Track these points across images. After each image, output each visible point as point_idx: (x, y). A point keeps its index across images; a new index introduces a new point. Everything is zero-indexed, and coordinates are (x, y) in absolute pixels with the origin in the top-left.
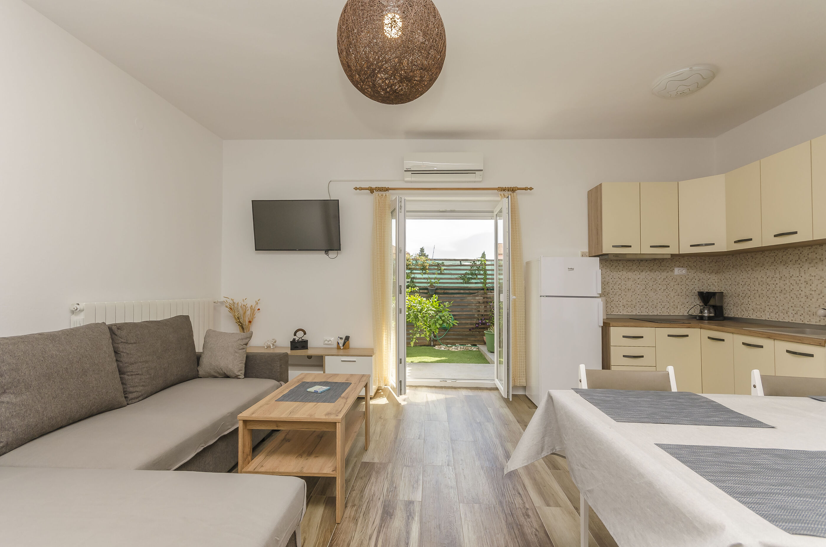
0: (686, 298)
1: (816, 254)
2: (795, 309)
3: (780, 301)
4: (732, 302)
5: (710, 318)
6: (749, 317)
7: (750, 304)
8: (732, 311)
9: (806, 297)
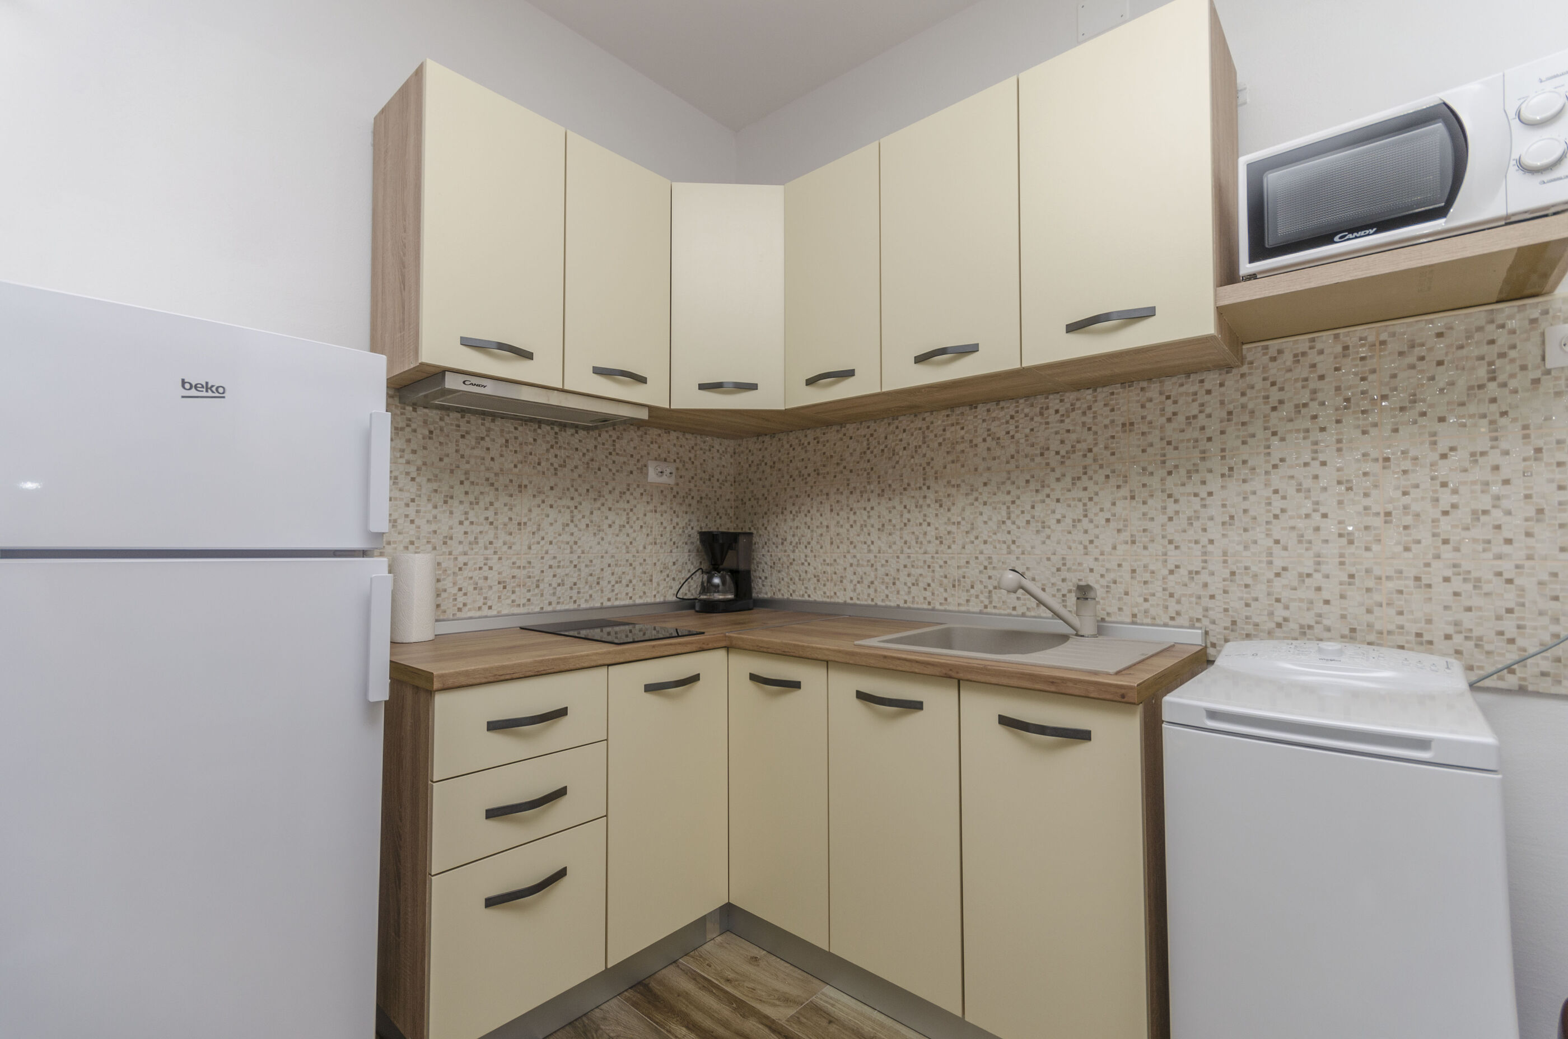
0: (671, 552)
1: (962, 428)
2: (913, 571)
3: (879, 552)
4: (767, 559)
5: (727, 606)
6: (806, 598)
7: (809, 564)
8: (768, 583)
9: (938, 542)
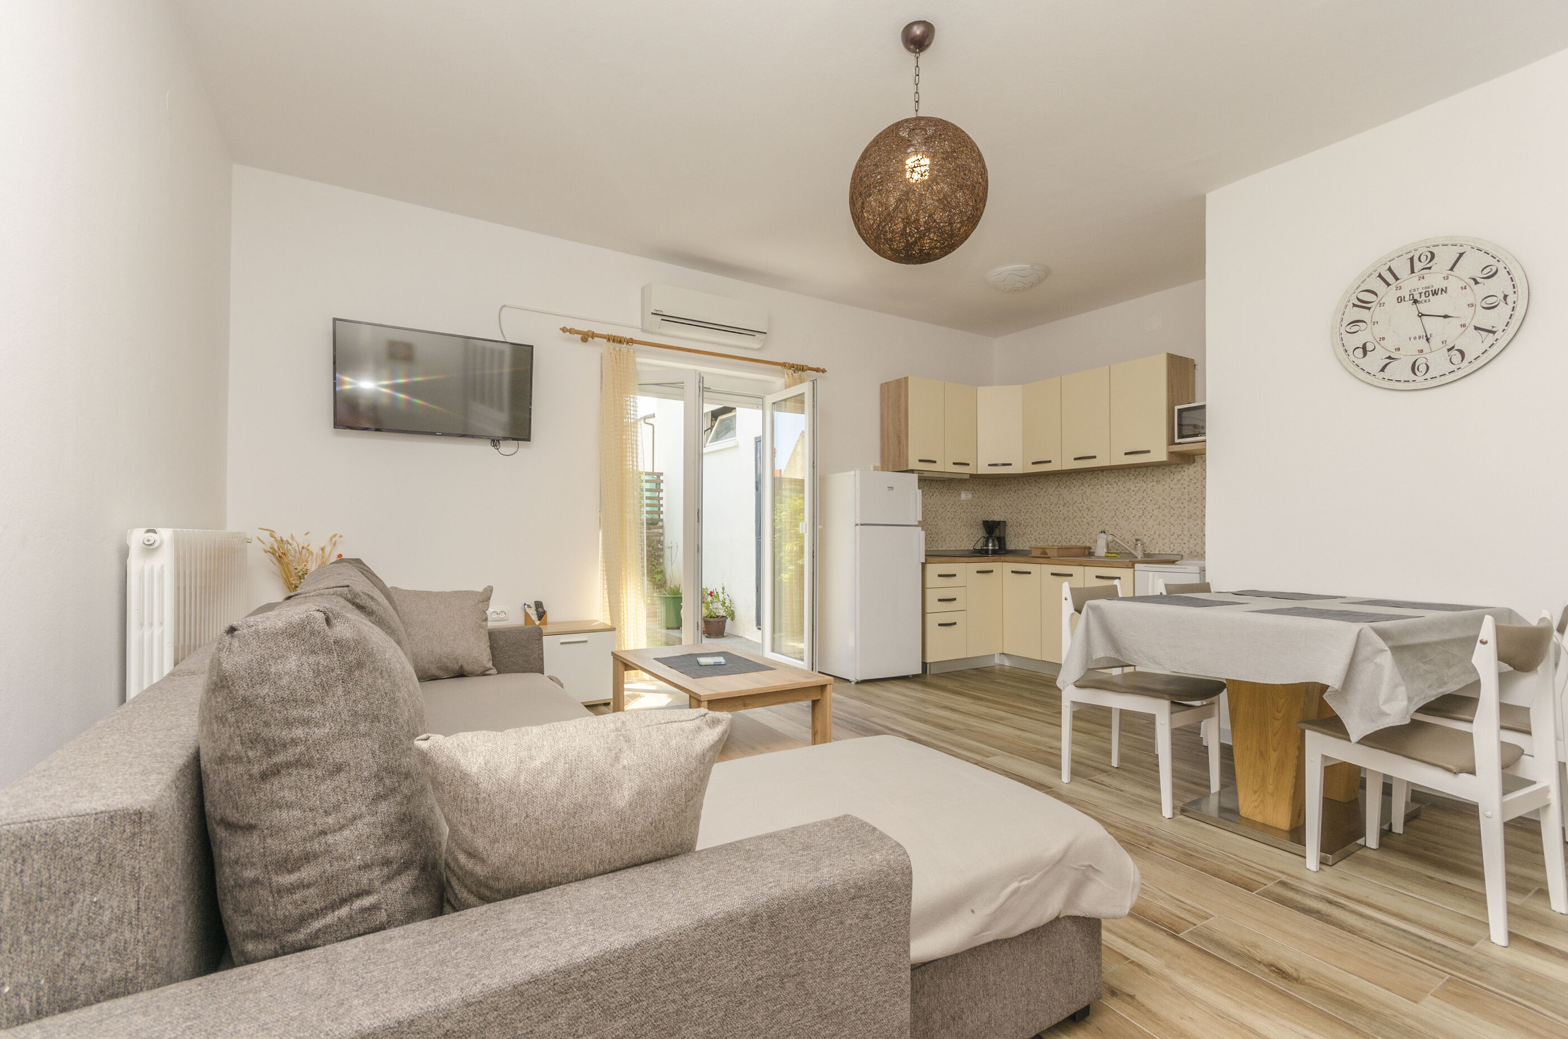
0: (970, 528)
5: (995, 552)
8: (1013, 542)
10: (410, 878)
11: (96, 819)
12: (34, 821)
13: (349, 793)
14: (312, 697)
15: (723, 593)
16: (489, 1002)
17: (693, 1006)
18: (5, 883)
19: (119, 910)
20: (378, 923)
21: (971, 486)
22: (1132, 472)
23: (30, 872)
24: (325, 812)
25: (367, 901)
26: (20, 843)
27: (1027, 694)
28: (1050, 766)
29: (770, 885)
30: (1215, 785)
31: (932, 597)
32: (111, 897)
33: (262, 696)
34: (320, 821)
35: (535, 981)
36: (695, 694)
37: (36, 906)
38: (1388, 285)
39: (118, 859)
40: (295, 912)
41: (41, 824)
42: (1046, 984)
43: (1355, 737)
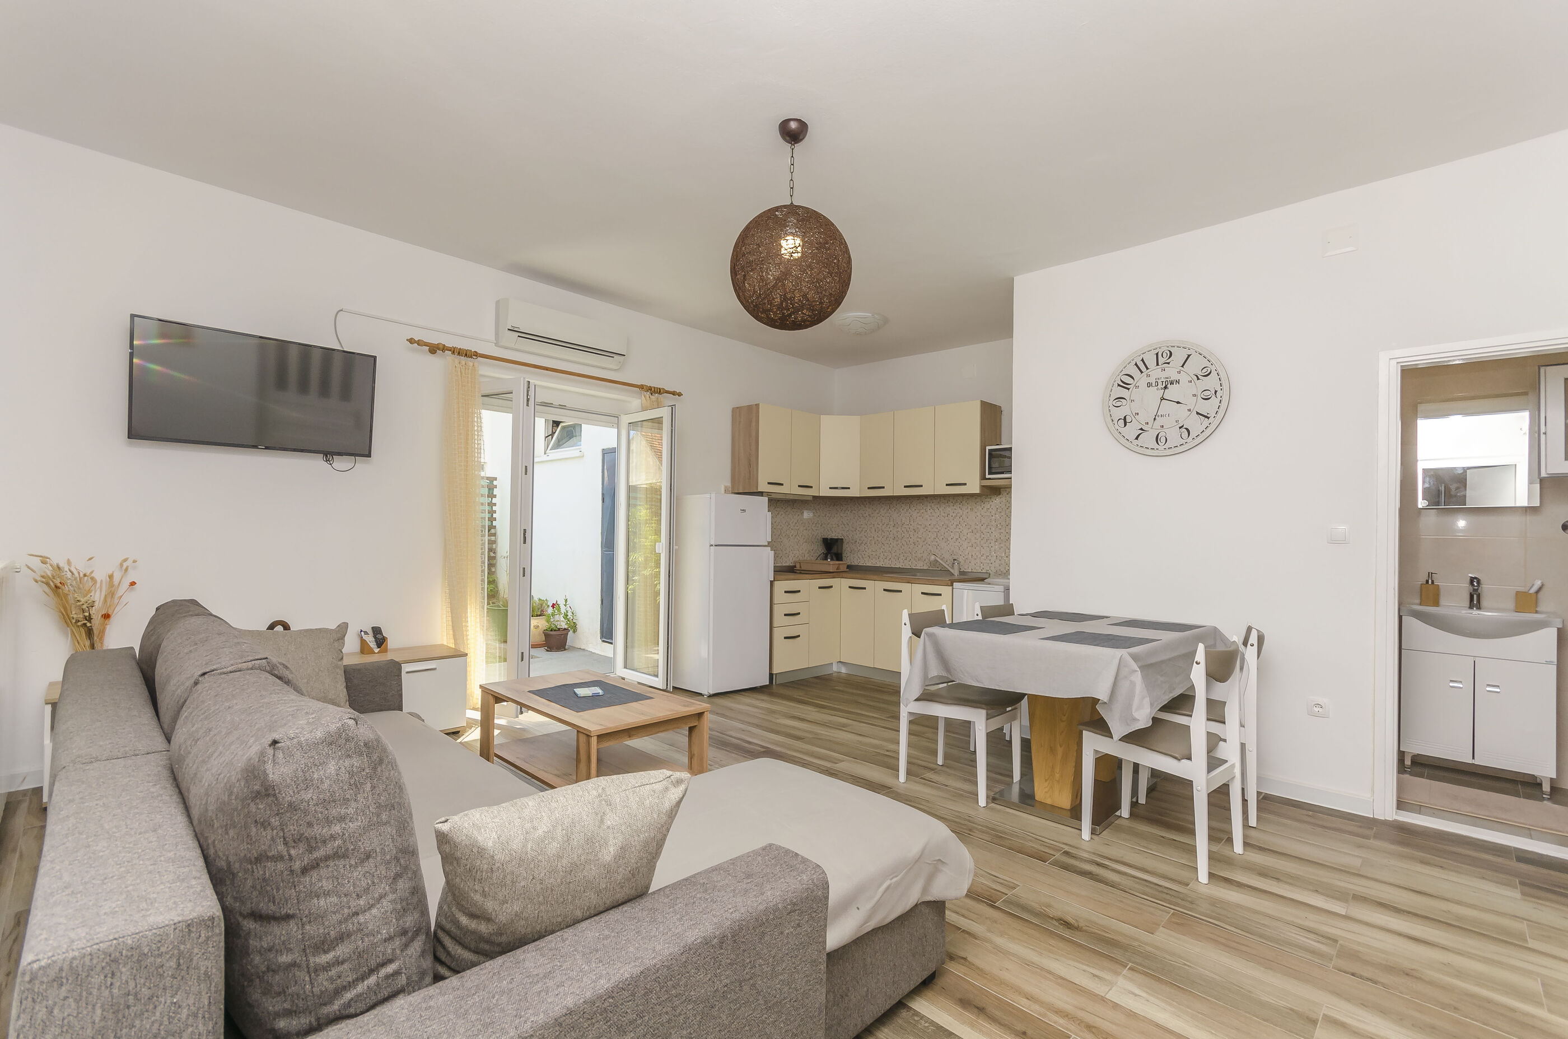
0: (812, 545)
4: (851, 548)
7: (866, 551)
8: (851, 558)
10: (420, 943)
11: (175, 929)
12: (120, 937)
13: (376, 876)
14: (348, 796)
15: (565, 605)
16: (538, 1035)
17: (680, 1014)
18: (97, 996)
19: (194, 1006)
20: (399, 986)
21: (812, 505)
22: (951, 500)
23: (119, 984)
24: (358, 895)
25: (390, 969)
26: (110, 959)
27: (862, 700)
28: (888, 768)
29: (731, 911)
30: (1017, 776)
31: (779, 611)
32: (188, 996)
33: (307, 800)
34: (352, 904)
35: (570, 1013)
36: (584, 729)
37: (124, 1014)
38: (1142, 372)
39: (194, 962)
40: (331, 987)
41: (127, 939)
42: (907, 958)
43: (1116, 736)
